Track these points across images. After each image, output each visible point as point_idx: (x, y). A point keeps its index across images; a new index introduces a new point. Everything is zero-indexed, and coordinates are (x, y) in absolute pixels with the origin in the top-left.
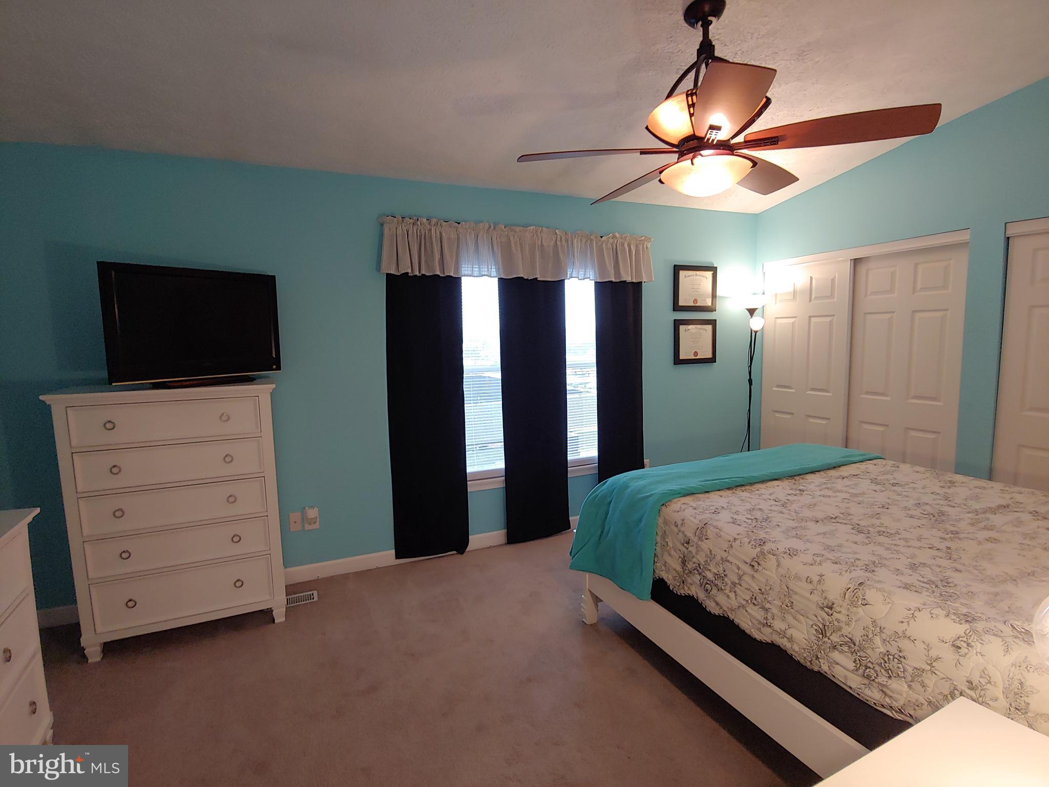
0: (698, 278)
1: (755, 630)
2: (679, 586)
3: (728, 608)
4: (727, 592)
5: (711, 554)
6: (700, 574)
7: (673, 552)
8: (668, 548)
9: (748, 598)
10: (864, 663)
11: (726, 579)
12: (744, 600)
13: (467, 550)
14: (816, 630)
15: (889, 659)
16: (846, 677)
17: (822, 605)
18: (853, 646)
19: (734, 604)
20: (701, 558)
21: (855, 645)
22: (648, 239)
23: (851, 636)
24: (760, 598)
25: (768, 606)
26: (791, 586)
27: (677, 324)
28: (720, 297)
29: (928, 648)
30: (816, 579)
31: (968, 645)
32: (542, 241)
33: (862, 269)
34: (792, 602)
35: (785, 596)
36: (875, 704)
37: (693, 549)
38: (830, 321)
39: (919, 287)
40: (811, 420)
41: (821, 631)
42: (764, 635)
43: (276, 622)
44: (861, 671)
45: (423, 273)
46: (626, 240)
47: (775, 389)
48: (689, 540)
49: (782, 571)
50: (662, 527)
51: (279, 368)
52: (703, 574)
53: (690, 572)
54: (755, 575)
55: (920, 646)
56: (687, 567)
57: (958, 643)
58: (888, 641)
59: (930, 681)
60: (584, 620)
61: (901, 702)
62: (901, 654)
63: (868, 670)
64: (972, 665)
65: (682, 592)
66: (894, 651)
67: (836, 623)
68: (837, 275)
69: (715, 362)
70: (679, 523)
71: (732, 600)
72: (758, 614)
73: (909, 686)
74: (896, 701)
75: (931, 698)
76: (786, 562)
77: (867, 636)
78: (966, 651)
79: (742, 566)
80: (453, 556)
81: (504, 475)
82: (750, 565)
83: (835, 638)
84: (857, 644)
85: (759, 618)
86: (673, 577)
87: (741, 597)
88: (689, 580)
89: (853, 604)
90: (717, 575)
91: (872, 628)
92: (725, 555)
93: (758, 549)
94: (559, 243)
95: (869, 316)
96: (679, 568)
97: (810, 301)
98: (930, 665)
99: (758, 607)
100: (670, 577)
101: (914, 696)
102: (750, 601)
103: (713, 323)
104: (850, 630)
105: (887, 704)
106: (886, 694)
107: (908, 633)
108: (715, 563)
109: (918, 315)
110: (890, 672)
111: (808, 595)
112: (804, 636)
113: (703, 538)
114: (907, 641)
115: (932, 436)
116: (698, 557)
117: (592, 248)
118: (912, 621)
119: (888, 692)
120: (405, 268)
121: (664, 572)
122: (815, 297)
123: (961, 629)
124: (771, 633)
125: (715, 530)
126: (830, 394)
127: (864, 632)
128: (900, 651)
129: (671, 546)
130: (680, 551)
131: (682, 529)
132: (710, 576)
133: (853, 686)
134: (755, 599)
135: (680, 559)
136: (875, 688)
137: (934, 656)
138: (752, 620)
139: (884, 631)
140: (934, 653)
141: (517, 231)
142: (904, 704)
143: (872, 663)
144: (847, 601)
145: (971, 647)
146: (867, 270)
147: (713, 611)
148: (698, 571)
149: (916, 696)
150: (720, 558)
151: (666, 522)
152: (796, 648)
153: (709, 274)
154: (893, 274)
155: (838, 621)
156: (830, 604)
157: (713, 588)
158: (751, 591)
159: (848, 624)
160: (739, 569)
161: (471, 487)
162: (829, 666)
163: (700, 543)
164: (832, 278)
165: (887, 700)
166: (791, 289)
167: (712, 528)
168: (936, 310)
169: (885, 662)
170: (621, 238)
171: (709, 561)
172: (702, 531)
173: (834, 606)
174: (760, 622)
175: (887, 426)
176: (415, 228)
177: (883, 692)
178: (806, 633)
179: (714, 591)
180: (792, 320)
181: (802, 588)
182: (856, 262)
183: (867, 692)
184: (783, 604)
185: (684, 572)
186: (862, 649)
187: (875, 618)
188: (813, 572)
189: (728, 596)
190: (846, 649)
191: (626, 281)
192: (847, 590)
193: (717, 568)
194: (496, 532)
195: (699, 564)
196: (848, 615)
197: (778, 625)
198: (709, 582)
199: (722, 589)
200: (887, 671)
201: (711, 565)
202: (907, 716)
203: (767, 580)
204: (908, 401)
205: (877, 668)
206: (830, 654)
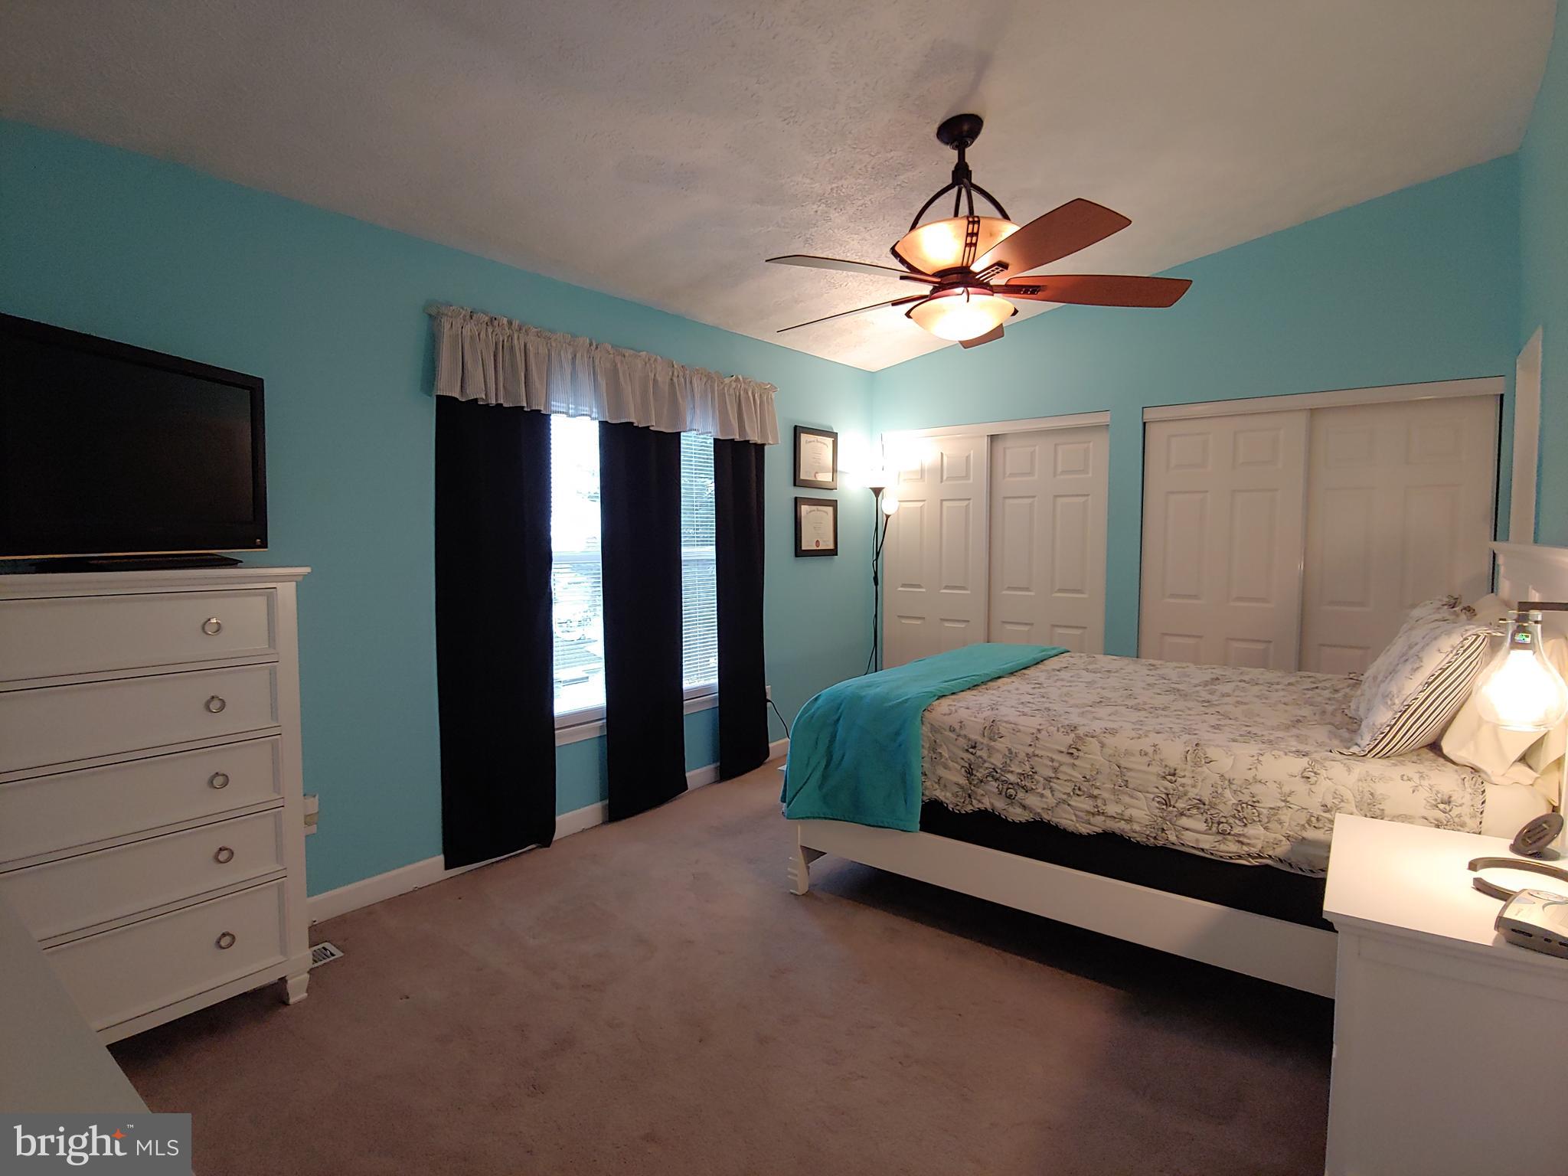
0: (819, 445)
1: (1082, 824)
2: (964, 802)
3: (1043, 809)
4: (1039, 791)
5: (1011, 753)
6: (996, 780)
7: (951, 764)
8: (943, 760)
9: (1069, 790)
10: (1216, 820)
11: (1036, 777)
12: (1065, 794)
13: (554, 839)
14: (1158, 802)
15: (1242, 808)
16: (1197, 840)
17: (1164, 775)
18: (1202, 806)
19: (1051, 801)
20: (997, 761)
21: (1204, 804)
22: (774, 388)
23: (1198, 797)
24: (1085, 786)
25: (1096, 792)
26: (1123, 764)
27: (797, 502)
28: (841, 472)
29: (1280, 785)
30: (1150, 750)
31: (1315, 773)
32: (655, 375)
33: (1000, 446)
34: (1127, 781)
35: (1117, 776)
36: (1231, 858)
37: (983, 754)
38: (966, 506)
39: (1059, 470)
40: (947, 624)
41: (1164, 802)
42: (1095, 826)
43: (292, 1000)
44: (1214, 829)
45: (501, 401)
46: (749, 386)
47: (900, 589)
48: (976, 743)
49: (1108, 751)
50: (928, 737)
51: (264, 545)
52: (1004, 778)
53: (981, 781)
54: (1076, 762)
55: (1273, 786)
56: (975, 776)
57: (1306, 774)
58: (1240, 791)
59: (1286, 816)
60: (792, 891)
61: (1259, 846)
62: (1254, 799)
63: (1221, 825)
64: (1323, 789)
65: (969, 809)
66: (1246, 798)
67: (1181, 788)
68: (972, 452)
69: (837, 555)
70: (957, 727)
71: (1047, 798)
72: (1086, 804)
73: (1266, 828)
74: (1253, 847)
75: (1288, 832)
76: (1110, 740)
77: (1217, 792)
78: (1315, 779)
79: (1054, 756)
80: (532, 853)
81: (605, 716)
82: (1068, 753)
83: (1181, 805)
84: (1207, 803)
85: (1088, 808)
86: (953, 794)
87: (1059, 791)
88: (980, 791)
89: (1196, 764)
90: (1023, 774)
91: (1220, 783)
92: (1030, 750)
93: (1072, 735)
94: (675, 380)
95: (1008, 501)
96: (963, 781)
97: (942, 482)
98: (1285, 801)
99: (1083, 797)
100: (949, 795)
101: (1271, 836)
102: (1072, 793)
103: (833, 504)
104: (1196, 791)
105: (1244, 853)
106: (1242, 843)
107: (1259, 778)
108: (1017, 763)
109: (1060, 500)
110: (1244, 820)
111: (1145, 768)
112: (1145, 812)
113: (996, 737)
114: (1259, 785)
115: (1078, 632)
116: (992, 760)
117: (713, 392)
118: (1259, 766)
119: (1246, 840)
120: (476, 391)
121: (939, 790)
122: (947, 478)
123: (1304, 762)
124: (1105, 821)
125: (1008, 726)
126: (969, 592)
127: (1213, 789)
128: (1253, 797)
129: (947, 756)
130: (963, 759)
131: (963, 732)
132: (1012, 778)
133: (1206, 846)
134: (1079, 789)
135: (963, 770)
136: (1230, 841)
137: (1288, 791)
138: (1077, 812)
139: (1234, 782)
140: (1286, 789)
141: (627, 354)
142: (1262, 847)
143: (1225, 817)
144: (1190, 763)
145: (1319, 774)
146: (1005, 448)
147: (1017, 819)
148: (993, 777)
149: (1273, 835)
150: (1024, 754)
151: (934, 729)
152: (1137, 827)
153: (829, 441)
154: (1033, 454)
155: (1183, 785)
156: (1172, 771)
157: (1018, 791)
158: (1073, 782)
159: (1194, 786)
160: (1052, 760)
161: (561, 739)
162: (1177, 836)
163: (993, 743)
164: (967, 455)
165: (1245, 848)
166: (918, 468)
167: (1004, 724)
168: (1077, 496)
169: (1239, 812)
170: (745, 383)
171: (1008, 762)
172: (992, 730)
173: (1177, 771)
174: (1088, 812)
175: (1032, 624)
176: (490, 330)
177: (1239, 842)
178: (1146, 808)
179: (1021, 794)
180: (920, 504)
181: (1136, 763)
182: (993, 438)
183: (1223, 847)
184: (1115, 785)
185: (970, 784)
186: (1213, 806)
187: (1222, 772)
188: (1146, 744)
189: (1042, 796)
190: (1195, 811)
191: (749, 441)
192: (1187, 753)
193: (1021, 767)
194: (591, 806)
195: (994, 769)
196: (1193, 777)
197: (1112, 809)
198: (1010, 786)
199: (1032, 789)
200: (1241, 820)
201: (1012, 765)
202: (1266, 858)
203: (1092, 765)
204: (1053, 595)
205: (1231, 820)
206: (1178, 823)
